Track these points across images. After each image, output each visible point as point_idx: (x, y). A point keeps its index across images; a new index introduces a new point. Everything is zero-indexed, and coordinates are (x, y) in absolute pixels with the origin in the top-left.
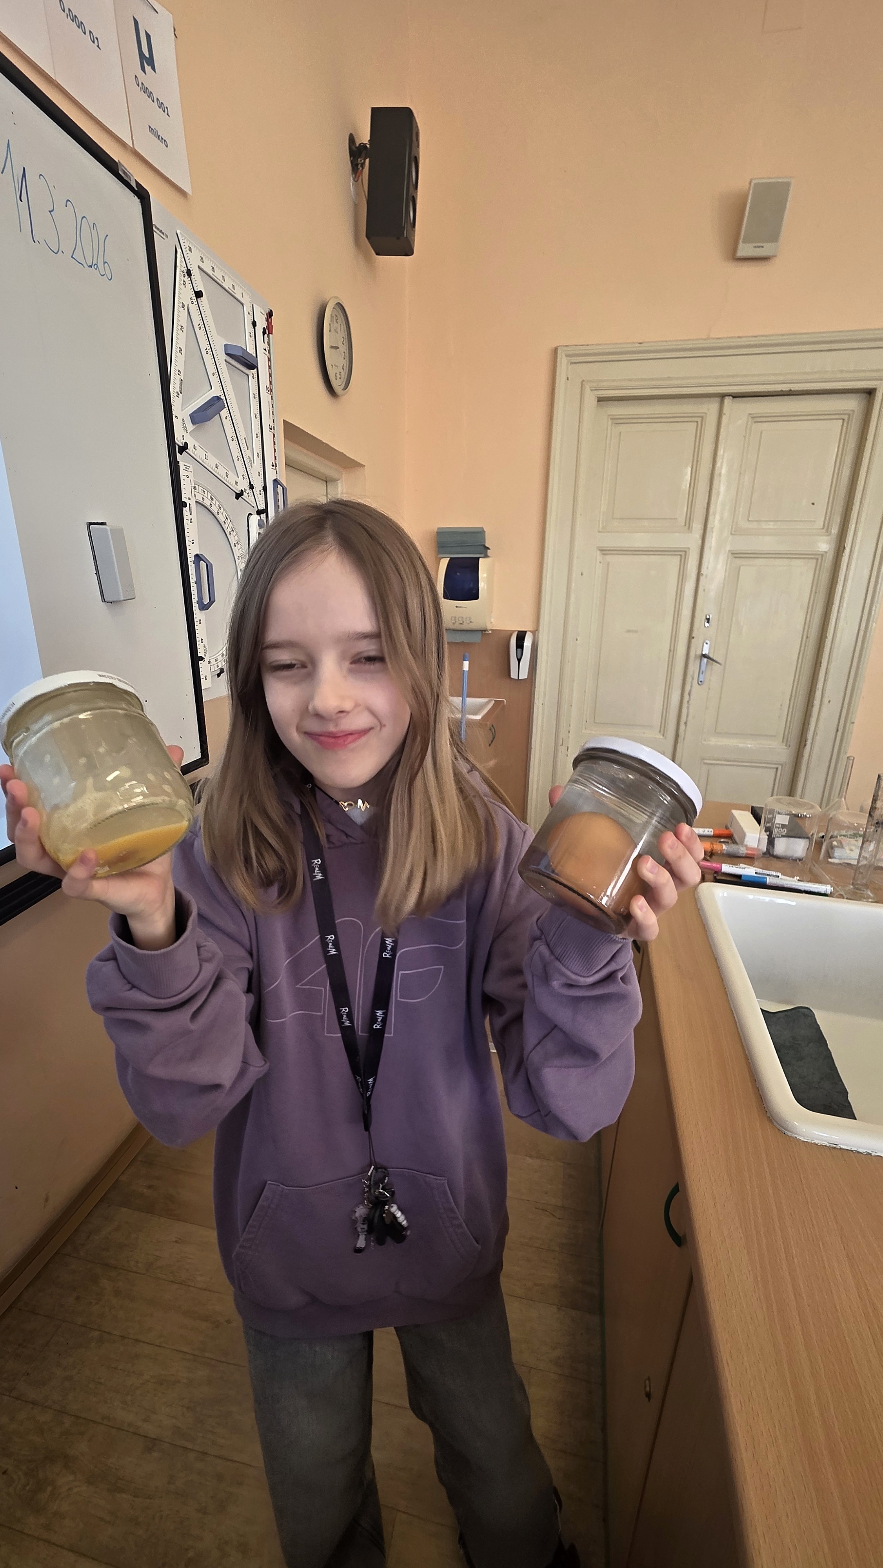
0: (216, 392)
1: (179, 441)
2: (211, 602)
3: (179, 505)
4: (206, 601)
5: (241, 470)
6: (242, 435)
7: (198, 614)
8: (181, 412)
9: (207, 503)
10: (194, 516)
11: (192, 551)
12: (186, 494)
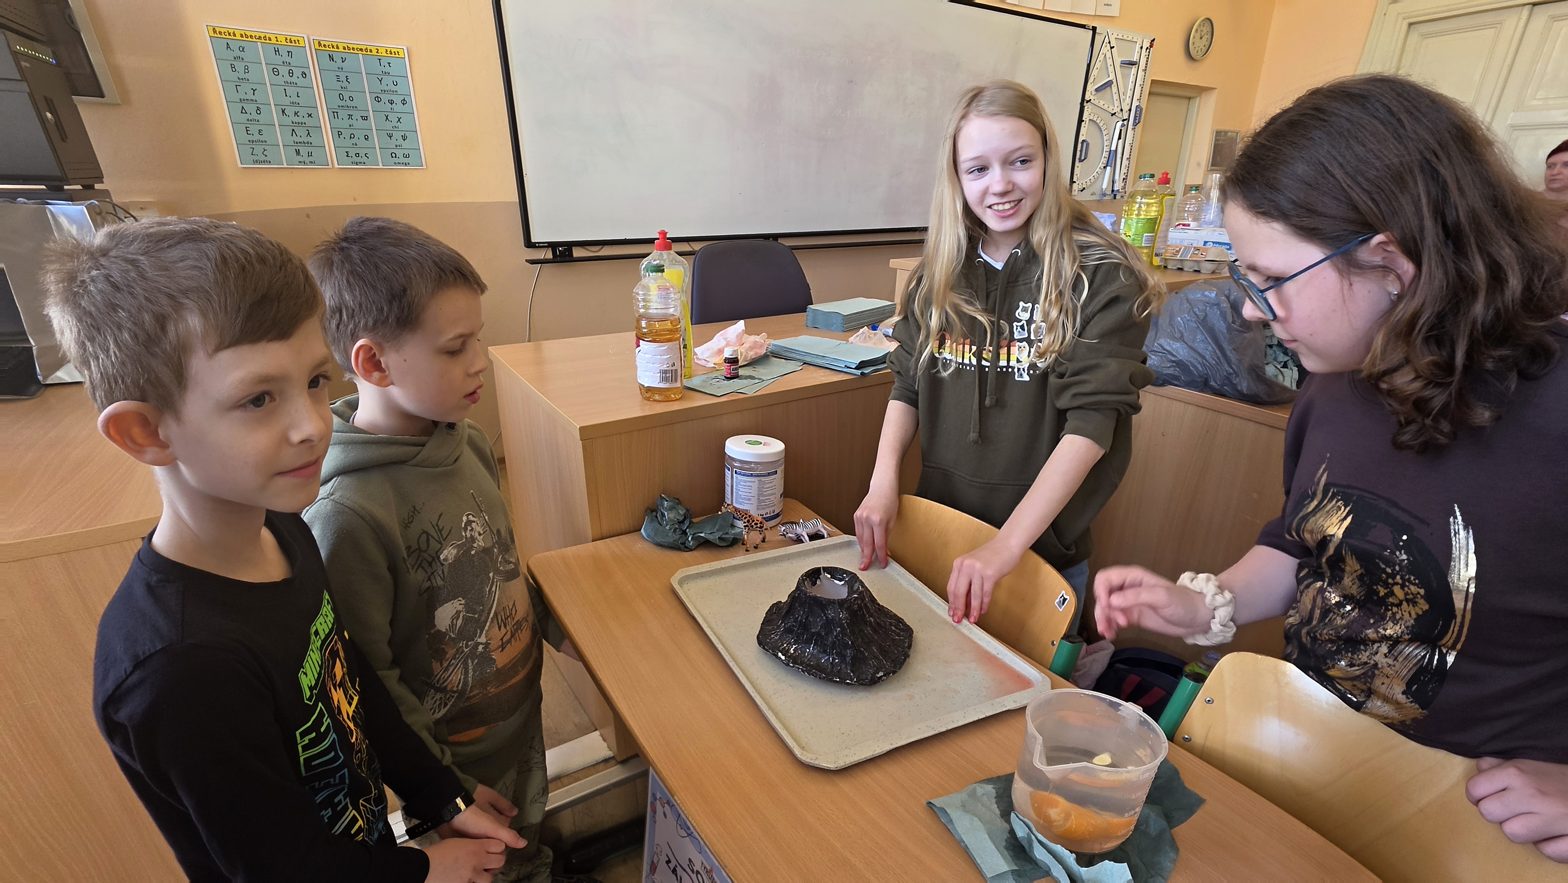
0: (1112, 77)
1: (1087, 98)
2: (1085, 159)
3: (1080, 121)
4: (1083, 158)
5: (1117, 103)
6: (1121, 90)
7: (1077, 163)
8: (1091, 88)
9: (1095, 119)
10: (1086, 125)
11: (1081, 139)
12: (1085, 117)
